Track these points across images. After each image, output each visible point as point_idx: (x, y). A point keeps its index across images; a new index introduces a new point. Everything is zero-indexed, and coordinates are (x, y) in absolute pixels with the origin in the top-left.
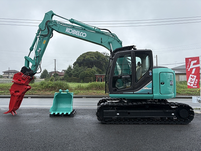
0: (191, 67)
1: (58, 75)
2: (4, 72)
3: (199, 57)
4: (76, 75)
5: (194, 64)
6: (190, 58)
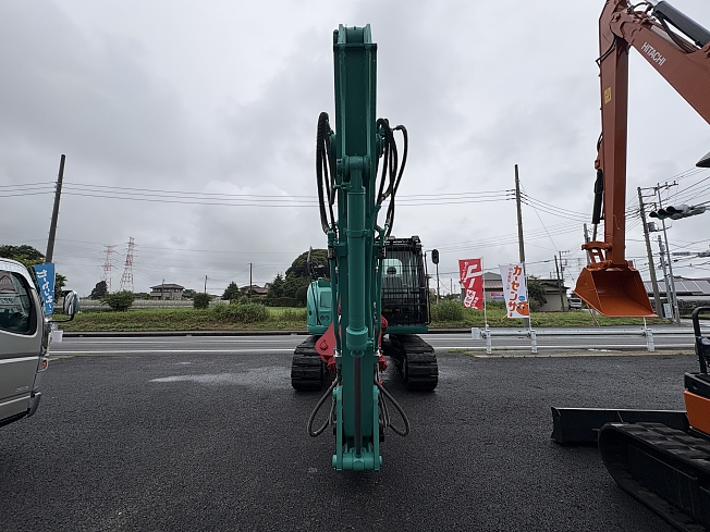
0: (468, 276)
1: (256, 293)
2: (154, 288)
3: (480, 260)
4: (290, 294)
5: (473, 271)
6: (467, 261)
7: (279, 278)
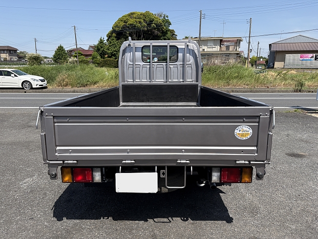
1: (82, 54)
7: (101, 42)
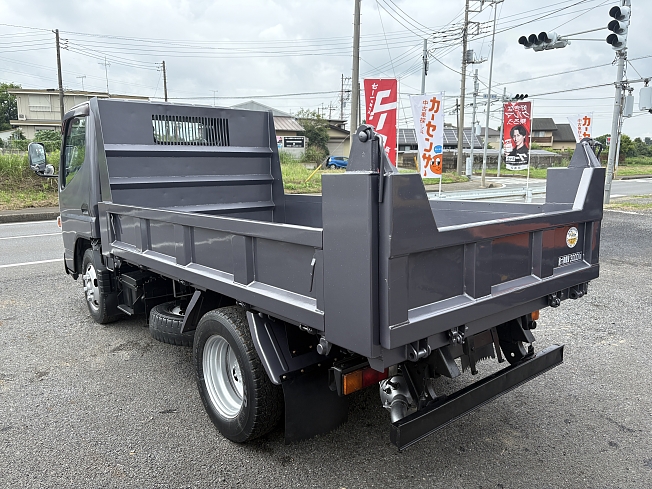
0: (375, 111)
3: (395, 81)
5: (384, 101)
6: (376, 81)
